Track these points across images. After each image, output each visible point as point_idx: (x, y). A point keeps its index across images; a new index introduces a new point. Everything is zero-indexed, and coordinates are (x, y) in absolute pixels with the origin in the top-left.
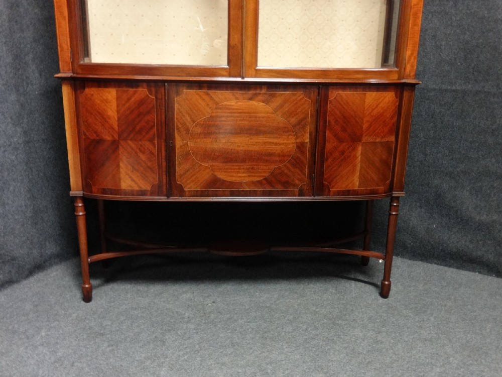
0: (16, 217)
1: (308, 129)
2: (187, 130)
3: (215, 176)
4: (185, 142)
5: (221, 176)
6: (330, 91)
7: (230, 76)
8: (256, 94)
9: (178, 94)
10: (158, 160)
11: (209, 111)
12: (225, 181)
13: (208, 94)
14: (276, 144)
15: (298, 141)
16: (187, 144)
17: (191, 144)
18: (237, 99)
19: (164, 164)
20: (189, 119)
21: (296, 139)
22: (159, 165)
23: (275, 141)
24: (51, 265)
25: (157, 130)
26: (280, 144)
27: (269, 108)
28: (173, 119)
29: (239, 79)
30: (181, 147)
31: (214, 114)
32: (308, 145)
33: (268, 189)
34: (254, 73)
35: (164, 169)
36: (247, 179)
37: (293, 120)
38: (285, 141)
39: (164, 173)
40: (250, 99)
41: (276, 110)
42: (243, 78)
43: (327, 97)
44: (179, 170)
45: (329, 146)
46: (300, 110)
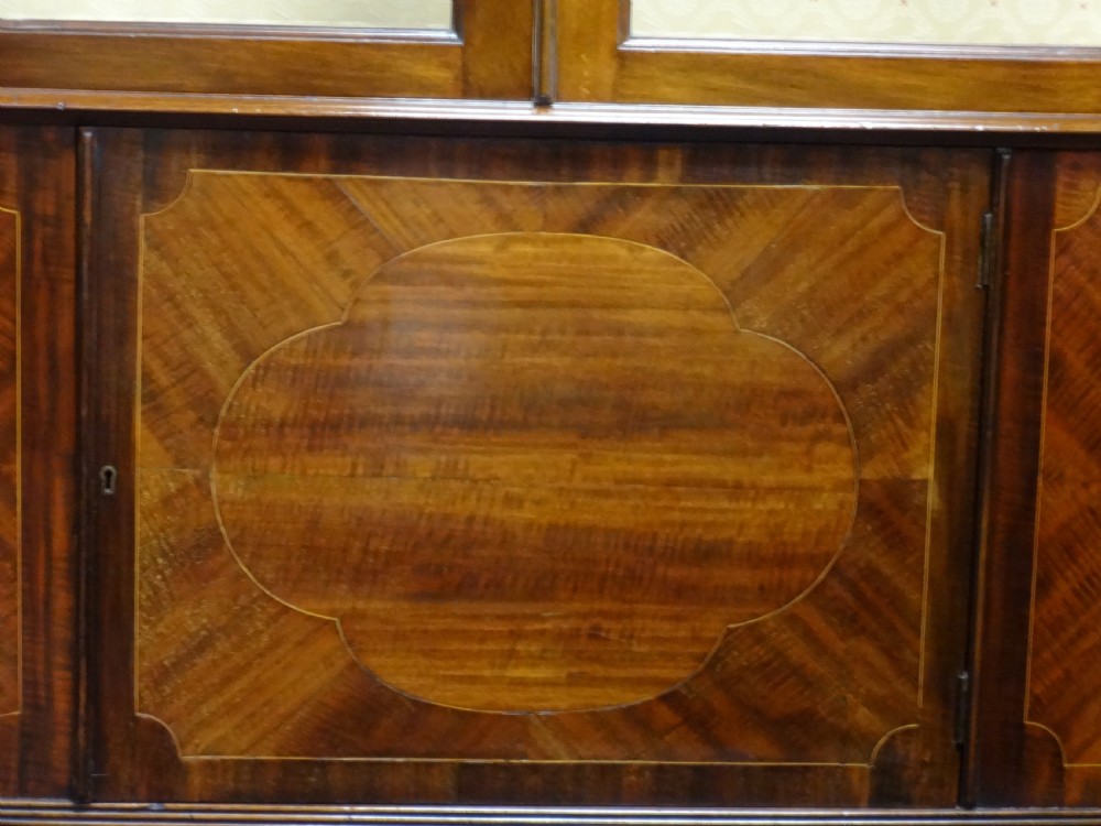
1: (930, 405)
2: (206, 405)
3: (369, 677)
4: (190, 474)
5: (403, 675)
6: (1062, 179)
7: (468, 91)
8: (620, 196)
9: (156, 192)
10: (30, 577)
11: (340, 290)
12: (429, 707)
13: (335, 195)
14: (737, 490)
15: (868, 473)
16: (202, 484)
17: (226, 485)
18: (505, 221)
19: (62, 602)
20: (216, 337)
21: (858, 461)
22: (29, 610)
23: (732, 470)
25: (30, 401)
26: (759, 492)
27: (697, 282)
28: (125, 334)
29: (520, 111)
30: (167, 502)
31: (370, 313)
32: (932, 499)
33: (691, 757)
34: (607, 71)
35: (61, 631)
36: (562, 701)
37: (842, 352)
38: (797, 477)
39: (60, 659)
40: (586, 225)
41: (735, 293)
42: (543, 103)
43: (1041, 217)
44: (152, 640)
45: (1054, 507)
46: (882, 288)
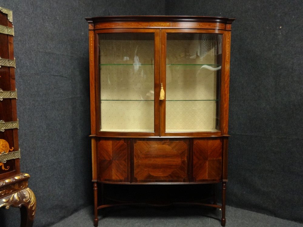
0: (69, 189)
1: (186, 155)
2: (139, 156)
3: (149, 174)
4: (138, 161)
5: (152, 174)
6: (194, 141)
7: (155, 136)
8: (165, 142)
9: (135, 143)
10: (127, 168)
11: (147, 149)
12: (154, 176)
13: (147, 142)
14: (173, 161)
15: (182, 160)
16: (139, 161)
17: (140, 162)
18: (158, 144)
19: (130, 169)
20: (139, 152)
21: (181, 159)
22: (127, 170)
23: (173, 160)
24: (80, 209)
25: (127, 156)
26: (175, 161)
27: (170, 148)
28: (133, 152)
29: (159, 137)
30: (136, 163)
31: (149, 150)
32: (186, 162)
33: (171, 179)
34: (164, 134)
35: (129, 171)
36: (162, 175)
37: (180, 152)
38: (177, 160)
39: (129, 173)
40: (163, 144)
41: (173, 148)
42: (160, 136)
43: (193, 143)
44: (135, 172)
45: (194, 162)
46: (182, 148)
